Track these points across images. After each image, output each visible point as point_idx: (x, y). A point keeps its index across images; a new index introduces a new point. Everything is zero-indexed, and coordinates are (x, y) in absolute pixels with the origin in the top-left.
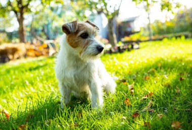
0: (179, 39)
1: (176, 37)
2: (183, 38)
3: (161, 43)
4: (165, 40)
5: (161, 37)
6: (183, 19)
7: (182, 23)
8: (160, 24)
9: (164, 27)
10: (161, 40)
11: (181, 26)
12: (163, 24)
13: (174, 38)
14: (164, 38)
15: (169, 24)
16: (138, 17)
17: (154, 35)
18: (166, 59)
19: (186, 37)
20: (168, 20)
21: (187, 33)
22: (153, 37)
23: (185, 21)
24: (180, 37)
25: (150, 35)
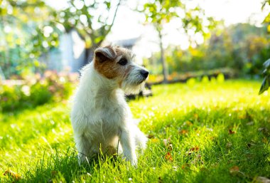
0: (213, 80)
1: (209, 78)
2: (221, 77)
3: (184, 86)
4: (191, 81)
5: (183, 76)
6: (218, 45)
7: (218, 53)
8: (179, 54)
9: (187, 59)
10: (184, 81)
11: (216, 57)
12: (184, 53)
13: (205, 79)
14: (188, 78)
15: (196, 53)
16: (139, 38)
17: (170, 73)
18: (203, 109)
19: (227, 77)
20: (194, 46)
21: (227, 70)
22: (169, 78)
23: (223, 50)
24: (216, 76)
25: (163, 73)
